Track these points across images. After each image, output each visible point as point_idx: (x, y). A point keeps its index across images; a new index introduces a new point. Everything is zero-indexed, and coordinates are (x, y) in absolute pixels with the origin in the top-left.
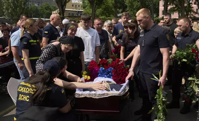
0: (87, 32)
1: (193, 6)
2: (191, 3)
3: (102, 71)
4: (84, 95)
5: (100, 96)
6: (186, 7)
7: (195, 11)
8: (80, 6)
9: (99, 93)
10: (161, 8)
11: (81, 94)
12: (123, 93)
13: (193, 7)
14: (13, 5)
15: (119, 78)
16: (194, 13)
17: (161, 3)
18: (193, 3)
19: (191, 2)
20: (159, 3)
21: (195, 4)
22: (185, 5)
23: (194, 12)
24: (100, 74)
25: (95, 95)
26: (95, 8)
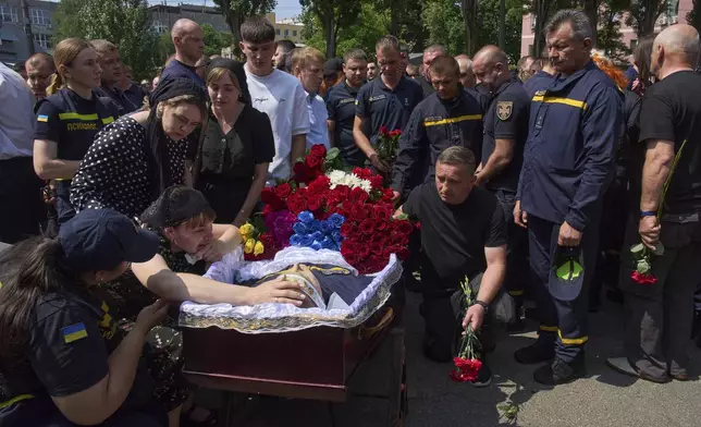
0: (262, 85)
1: (621, 31)
2: (618, 23)
3: (306, 224)
4: (209, 318)
5: (270, 326)
6: (599, 36)
7: (628, 45)
8: (299, 35)
9: (266, 316)
10: (528, 38)
11: (198, 315)
12: (361, 314)
13: (621, 35)
14: (110, 28)
15: (364, 250)
16: (623, 50)
17: (528, 22)
18: (623, 21)
19: (615, 18)
20: (520, 24)
21: (629, 23)
22: (599, 28)
23: (623, 48)
24: (300, 232)
25: (250, 319)
26: (335, 37)
